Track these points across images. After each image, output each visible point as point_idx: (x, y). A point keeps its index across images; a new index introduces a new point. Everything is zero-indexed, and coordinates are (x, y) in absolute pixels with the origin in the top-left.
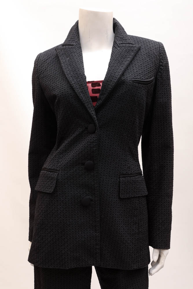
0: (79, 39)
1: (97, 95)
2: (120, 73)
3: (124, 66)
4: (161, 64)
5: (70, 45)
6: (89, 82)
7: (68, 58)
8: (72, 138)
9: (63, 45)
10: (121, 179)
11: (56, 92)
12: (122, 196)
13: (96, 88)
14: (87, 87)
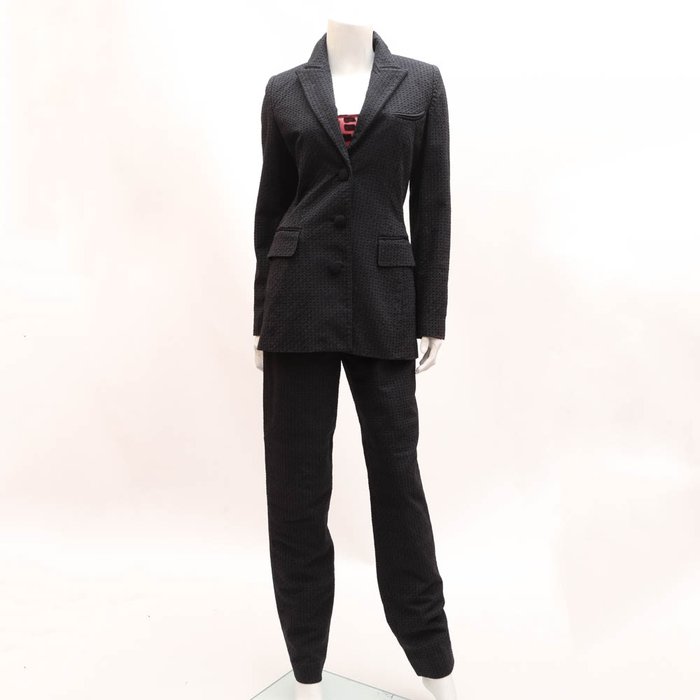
0: (328, 60)
1: (351, 133)
2: (380, 106)
3: (386, 97)
4: (434, 94)
5: (316, 67)
6: (341, 116)
7: (314, 85)
8: (318, 187)
9: (306, 66)
10: (380, 241)
11: (299, 128)
12: (381, 264)
13: (350, 123)
14: (339, 123)
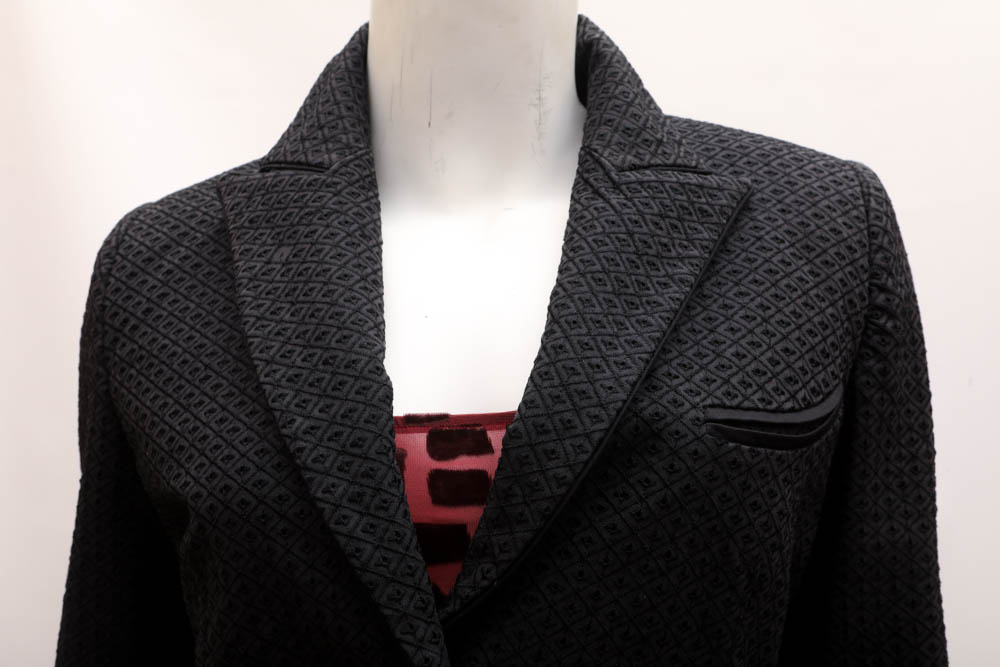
1: (469, 515)
2: (632, 374)
4: (881, 299)
5: (308, 166)
6: (413, 422)
7: (286, 251)
13: (463, 463)
14: (401, 457)
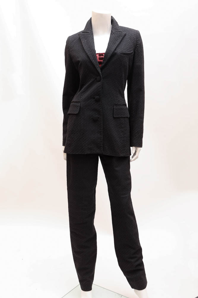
0: (92, 29)
1: (102, 61)
2: (114, 49)
3: (116, 45)
4: (137, 43)
5: (86, 32)
6: (97, 54)
7: (86, 40)
8: (88, 84)
9: (83, 32)
10: (115, 107)
11: (80, 59)
12: (115, 116)
13: (101, 57)
14: (96, 57)
